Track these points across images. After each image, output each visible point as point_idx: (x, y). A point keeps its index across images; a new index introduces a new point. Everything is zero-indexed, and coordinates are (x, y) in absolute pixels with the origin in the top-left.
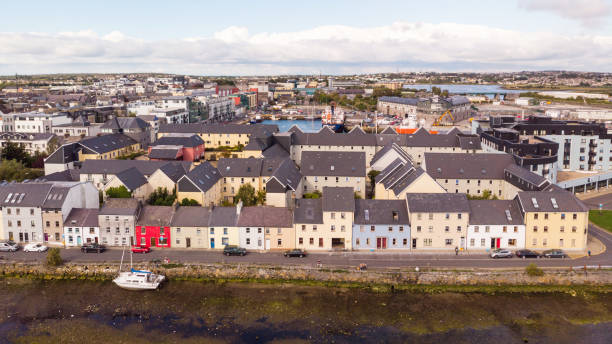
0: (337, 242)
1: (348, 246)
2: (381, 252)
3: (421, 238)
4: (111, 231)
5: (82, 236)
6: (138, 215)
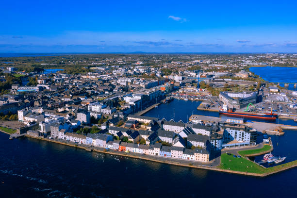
0: (157, 154)
1: (159, 155)
2: (165, 157)
3: (173, 155)
4: (115, 146)
5: (110, 146)
6: (120, 144)
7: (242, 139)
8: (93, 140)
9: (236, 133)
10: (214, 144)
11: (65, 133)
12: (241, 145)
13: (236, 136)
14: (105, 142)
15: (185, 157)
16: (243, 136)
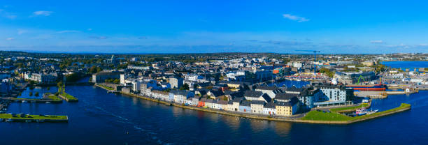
0: (236, 109)
1: (238, 110)
2: (245, 112)
3: (253, 110)
4: (194, 102)
5: (189, 102)
6: (200, 99)
7: (338, 98)
8: (175, 96)
9: (331, 92)
10: (303, 102)
11: (152, 91)
12: (336, 104)
13: (331, 95)
14: (185, 98)
15: (266, 111)
16: (338, 95)
